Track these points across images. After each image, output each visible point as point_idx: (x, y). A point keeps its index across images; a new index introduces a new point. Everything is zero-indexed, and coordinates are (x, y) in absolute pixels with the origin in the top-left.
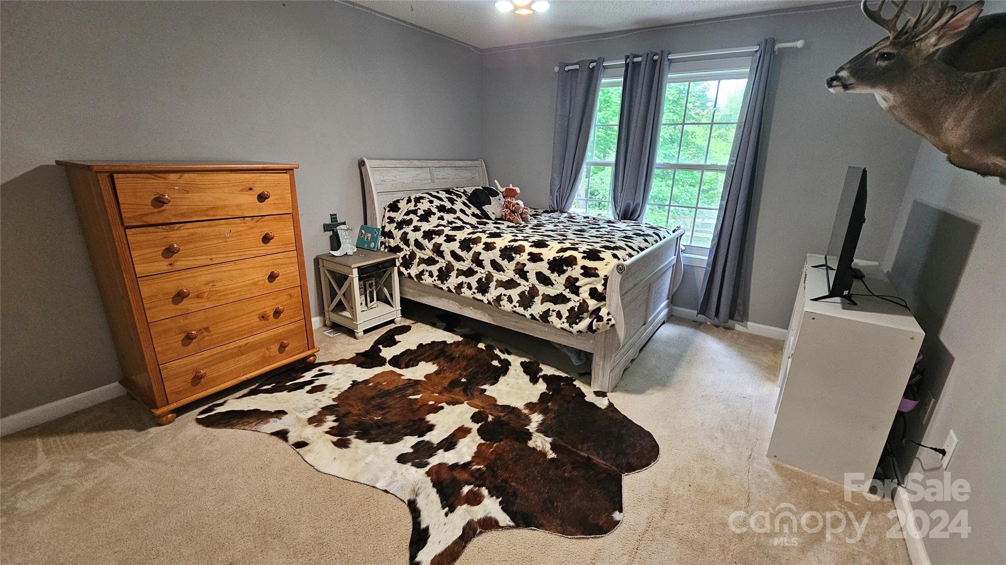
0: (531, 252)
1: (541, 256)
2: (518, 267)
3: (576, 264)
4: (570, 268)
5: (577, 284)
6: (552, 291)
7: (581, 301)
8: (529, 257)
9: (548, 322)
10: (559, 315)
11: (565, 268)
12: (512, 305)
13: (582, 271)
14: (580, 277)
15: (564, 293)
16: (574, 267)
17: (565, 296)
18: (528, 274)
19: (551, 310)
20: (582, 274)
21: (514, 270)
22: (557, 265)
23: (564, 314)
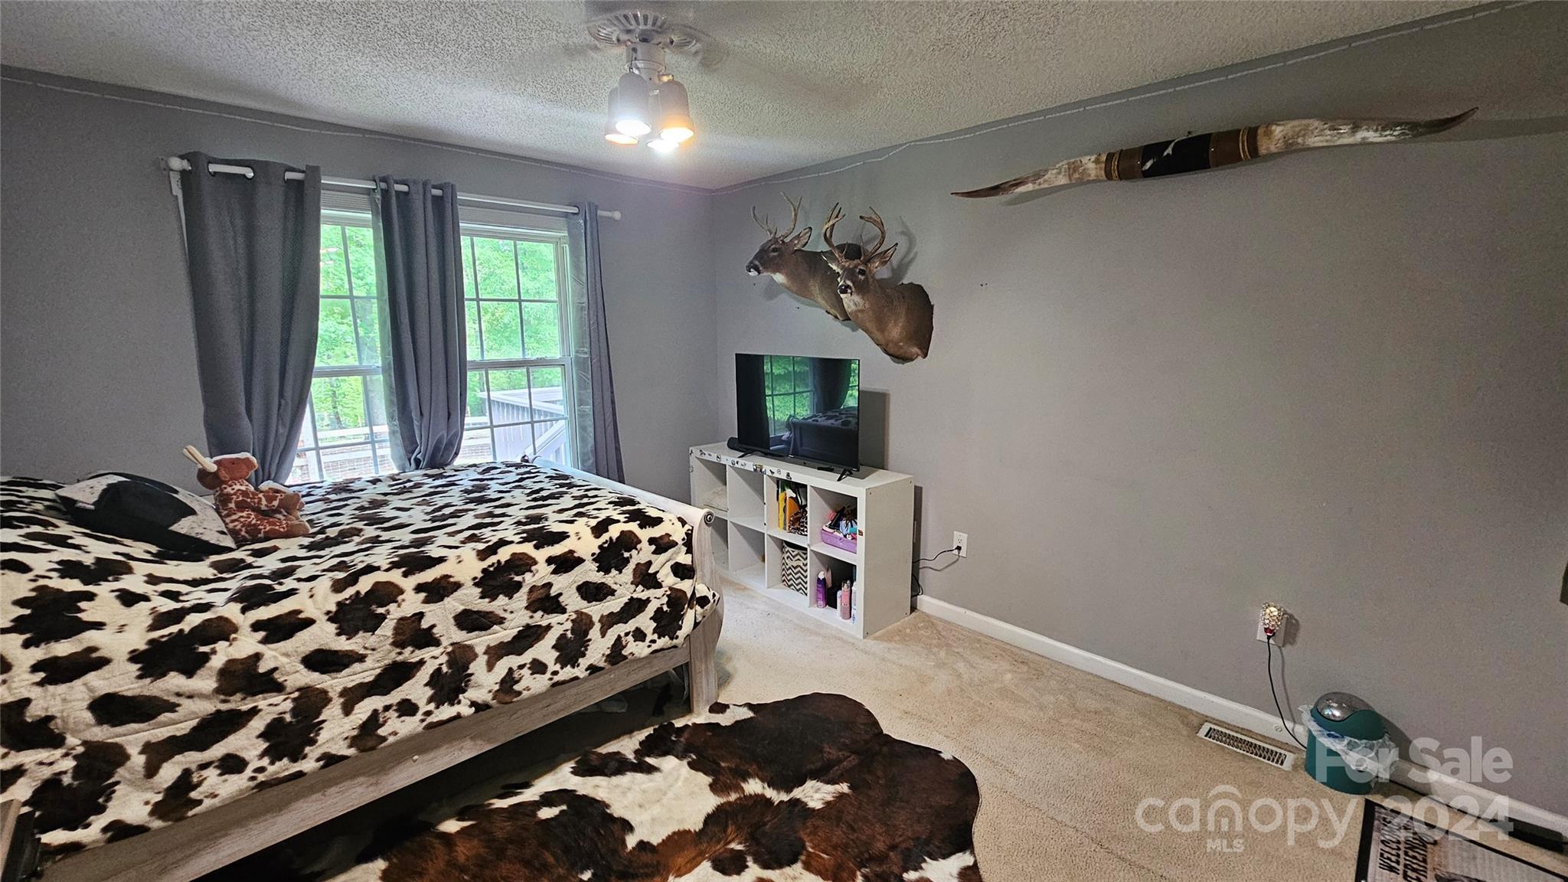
0: (550, 557)
1: (576, 555)
2: (535, 595)
3: (640, 542)
4: (634, 552)
5: (651, 571)
6: (613, 605)
7: (669, 593)
8: (553, 566)
9: (625, 657)
10: (639, 635)
11: (626, 555)
12: (548, 675)
13: (653, 547)
14: (653, 557)
15: (635, 596)
16: (639, 546)
17: (639, 600)
18: (561, 599)
19: (622, 634)
20: (654, 553)
21: (527, 608)
22: (611, 557)
23: (648, 627)
